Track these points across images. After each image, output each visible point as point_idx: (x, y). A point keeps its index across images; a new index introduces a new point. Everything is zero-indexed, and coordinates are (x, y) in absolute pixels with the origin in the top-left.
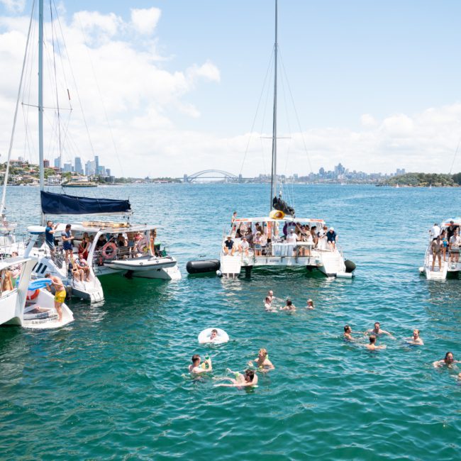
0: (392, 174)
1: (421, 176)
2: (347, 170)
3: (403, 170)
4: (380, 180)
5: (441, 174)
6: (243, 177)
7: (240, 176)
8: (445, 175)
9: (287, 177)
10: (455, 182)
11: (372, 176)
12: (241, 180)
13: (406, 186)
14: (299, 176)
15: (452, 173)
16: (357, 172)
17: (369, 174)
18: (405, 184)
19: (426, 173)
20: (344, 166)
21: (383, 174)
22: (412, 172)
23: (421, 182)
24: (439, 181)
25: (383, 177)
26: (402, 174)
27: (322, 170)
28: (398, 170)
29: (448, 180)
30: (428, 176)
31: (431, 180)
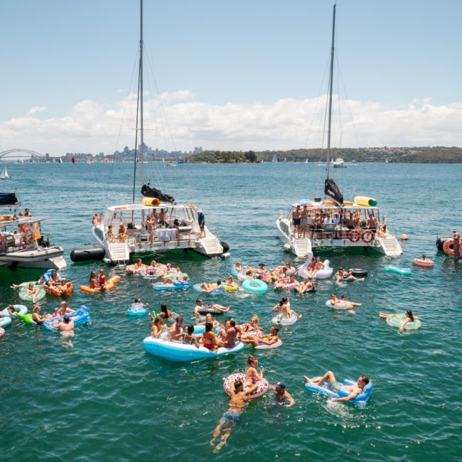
0: (191, 152)
1: (217, 153)
2: (151, 148)
3: (201, 148)
4: (180, 158)
5: (234, 152)
6: (50, 156)
7: (47, 155)
8: (237, 152)
9: (94, 155)
10: (247, 158)
11: (173, 154)
12: (48, 158)
13: (205, 163)
14: (105, 155)
15: (243, 151)
16: (159, 150)
17: (170, 152)
18: (203, 160)
19: (221, 150)
20: (147, 145)
21: (183, 152)
22: (209, 150)
23: (218, 159)
24: (234, 158)
25: (184, 155)
26: (199, 152)
27: (126, 148)
28: (196, 148)
29: (240, 157)
30: (223, 153)
31: (226, 157)
